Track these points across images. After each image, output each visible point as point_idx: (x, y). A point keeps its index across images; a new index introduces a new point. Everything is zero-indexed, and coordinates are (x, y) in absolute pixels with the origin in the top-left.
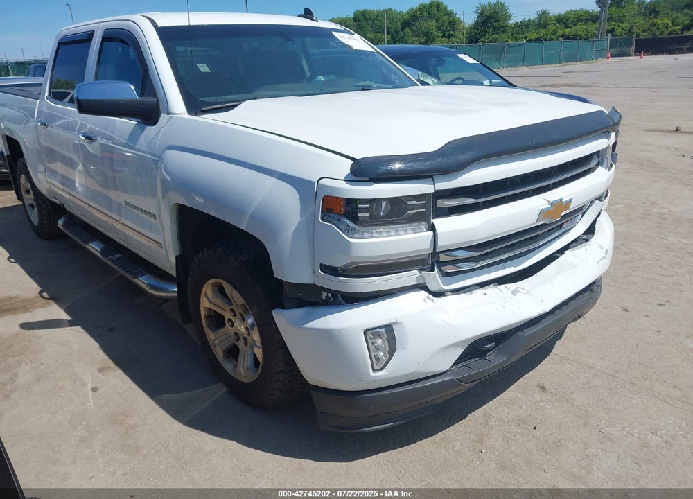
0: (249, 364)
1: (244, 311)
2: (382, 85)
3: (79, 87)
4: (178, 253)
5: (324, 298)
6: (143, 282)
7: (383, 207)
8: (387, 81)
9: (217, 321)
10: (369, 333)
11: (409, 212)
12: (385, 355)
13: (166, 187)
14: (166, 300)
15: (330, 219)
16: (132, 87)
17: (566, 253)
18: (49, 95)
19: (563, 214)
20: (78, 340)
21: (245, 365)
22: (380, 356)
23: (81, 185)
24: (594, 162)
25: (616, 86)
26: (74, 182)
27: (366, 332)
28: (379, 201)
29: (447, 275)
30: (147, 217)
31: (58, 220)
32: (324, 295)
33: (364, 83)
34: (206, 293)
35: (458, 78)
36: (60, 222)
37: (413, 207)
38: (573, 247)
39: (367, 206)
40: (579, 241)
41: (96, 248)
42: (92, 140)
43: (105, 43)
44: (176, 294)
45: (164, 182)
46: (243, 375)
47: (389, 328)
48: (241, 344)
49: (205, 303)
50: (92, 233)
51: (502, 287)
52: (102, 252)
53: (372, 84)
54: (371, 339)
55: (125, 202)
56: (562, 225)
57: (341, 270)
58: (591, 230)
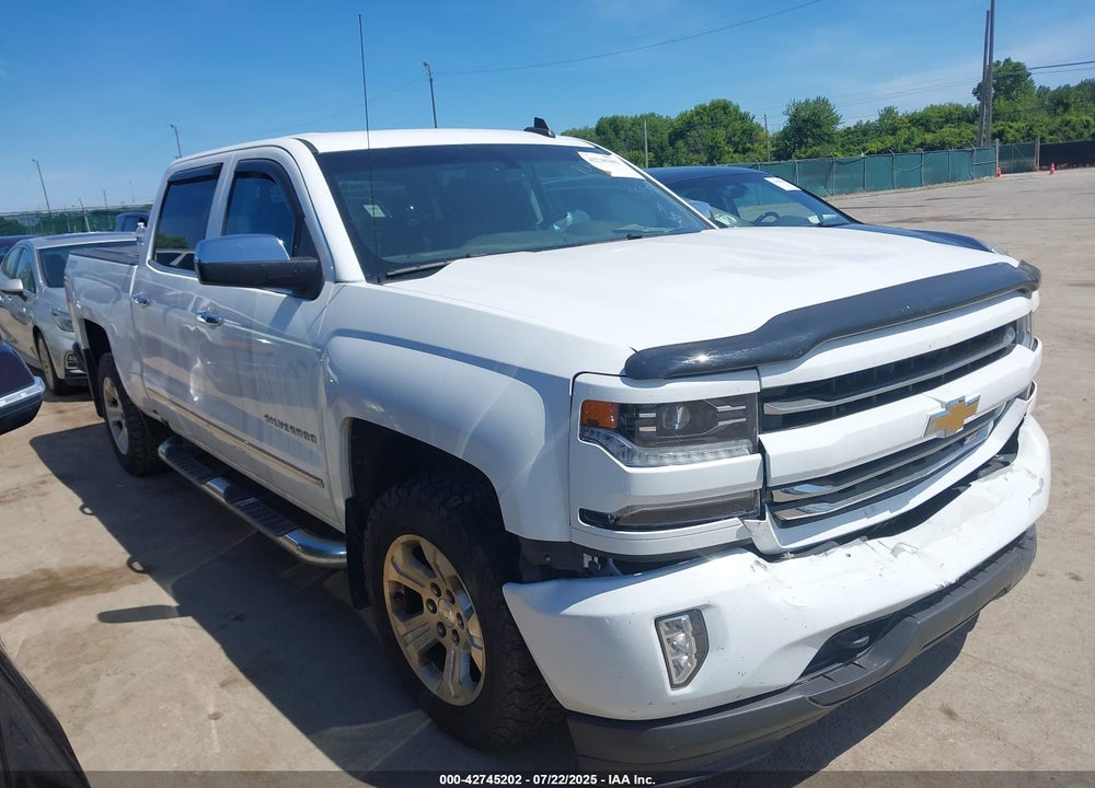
0: (462, 675)
1: (453, 586)
2: (657, 229)
3: (202, 245)
4: (349, 495)
5: (586, 566)
6: (291, 541)
7: (679, 416)
8: (665, 224)
9: (411, 603)
10: (662, 623)
11: (721, 423)
12: (690, 660)
13: (334, 393)
14: (333, 570)
15: (595, 436)
16: (281, 242)
17: (974, 484)
18: (153, 258)
19: (966, 422)
20: (189, 637)
21: (456, 678)
22: (682, 663)
23: (198, 391)
24: (1009, 339)
25: (1018, 217)
26: (186, 387)
27: (657, 621)
28: (672, 407)
29: (785, 524)
30: (302, 440)
31: (157, 447)
32: (587, 559)
33: (631, 227)
34: (393, 557)
35: (768, 214)
36: (162, 449)
37: (726, 416)
38: (985, 475)
39: (654, 415)
40: (994, 465)
41: (218, 488)
42: (216, 322)
43: (239, 180)
44: (345, 560)
45: (327, 385)
46: (453, 694)
47: (695, 614)
48: (448, 641)
49: (390, 575)
50: (211, 464)
51: (873, 542)
52: (228, 495)
53: (641, 228)
54: (666, 634)
55: (266, 416)
56: (964, 440)
57: (612, 518)
58: (1011, 447)
